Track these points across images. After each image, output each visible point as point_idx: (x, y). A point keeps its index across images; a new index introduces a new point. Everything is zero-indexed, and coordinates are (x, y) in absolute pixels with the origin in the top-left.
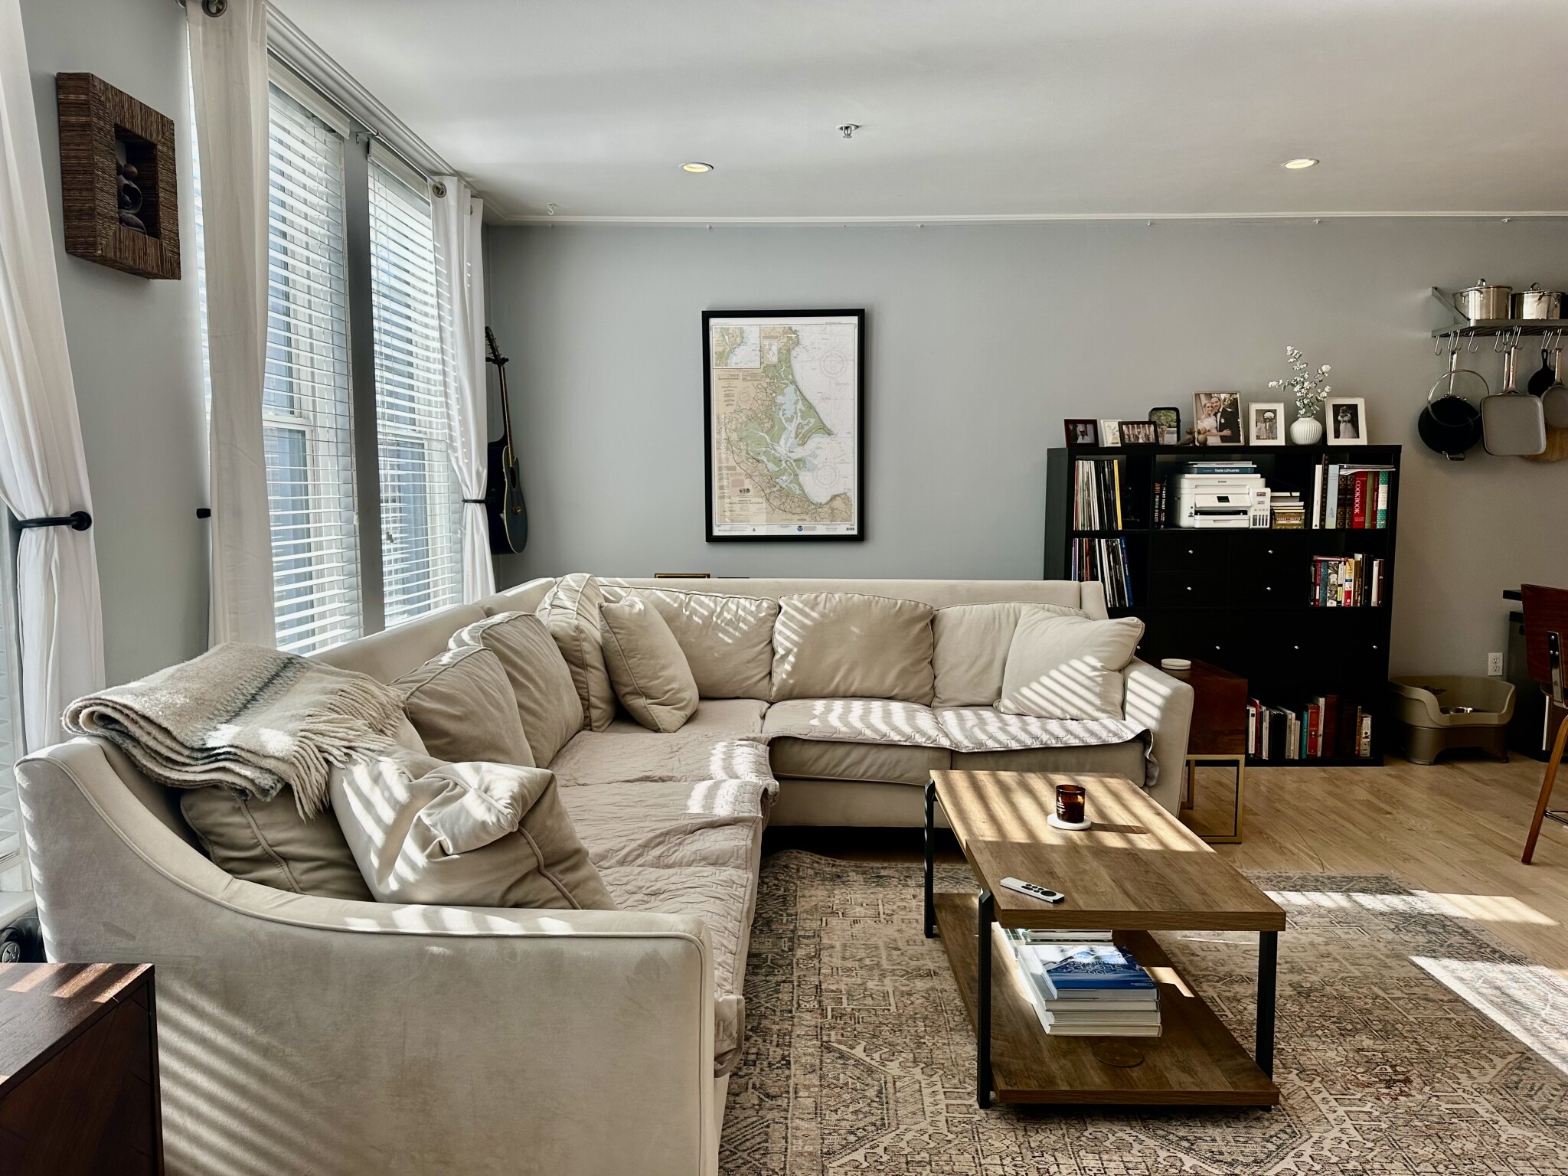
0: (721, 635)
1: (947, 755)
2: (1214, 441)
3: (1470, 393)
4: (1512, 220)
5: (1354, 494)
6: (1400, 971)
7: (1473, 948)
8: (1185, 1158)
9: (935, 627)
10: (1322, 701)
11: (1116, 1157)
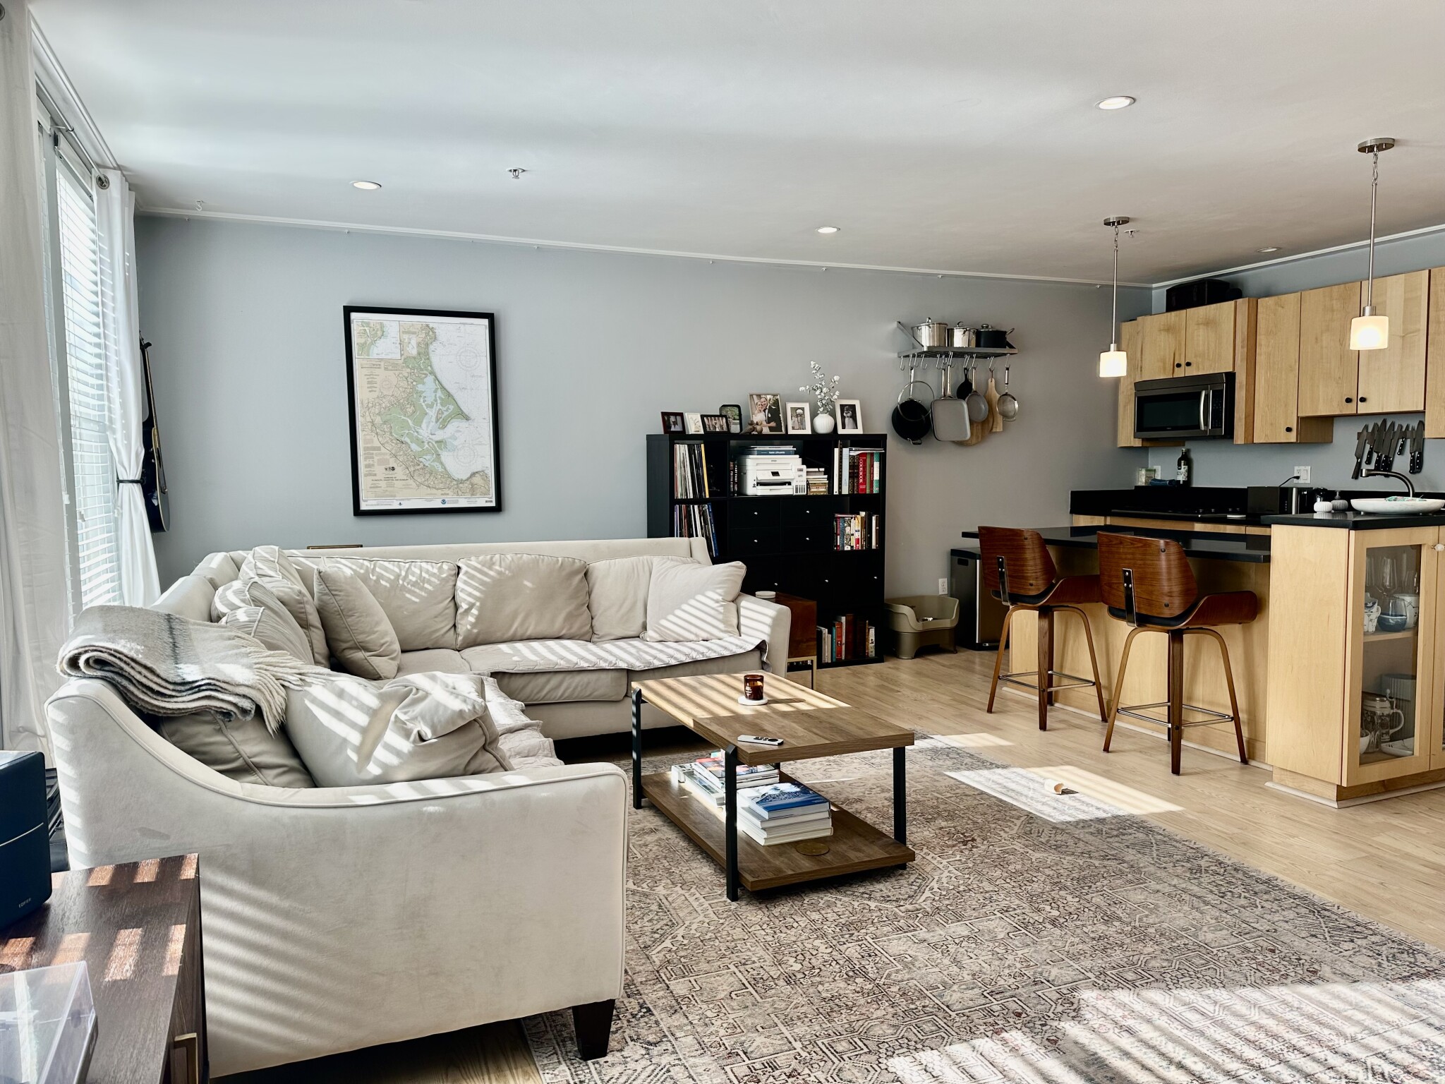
0: (408, 595)
1: (625, 673)
2: (766, 431)
3: (924, 397)
4: (944, 276)
5: (858, 469)
6: (944, 783)
7: (979, 763)
8: (869, 903)
9: (589, 578)
10: (843, 619)
11: (829, 911)
